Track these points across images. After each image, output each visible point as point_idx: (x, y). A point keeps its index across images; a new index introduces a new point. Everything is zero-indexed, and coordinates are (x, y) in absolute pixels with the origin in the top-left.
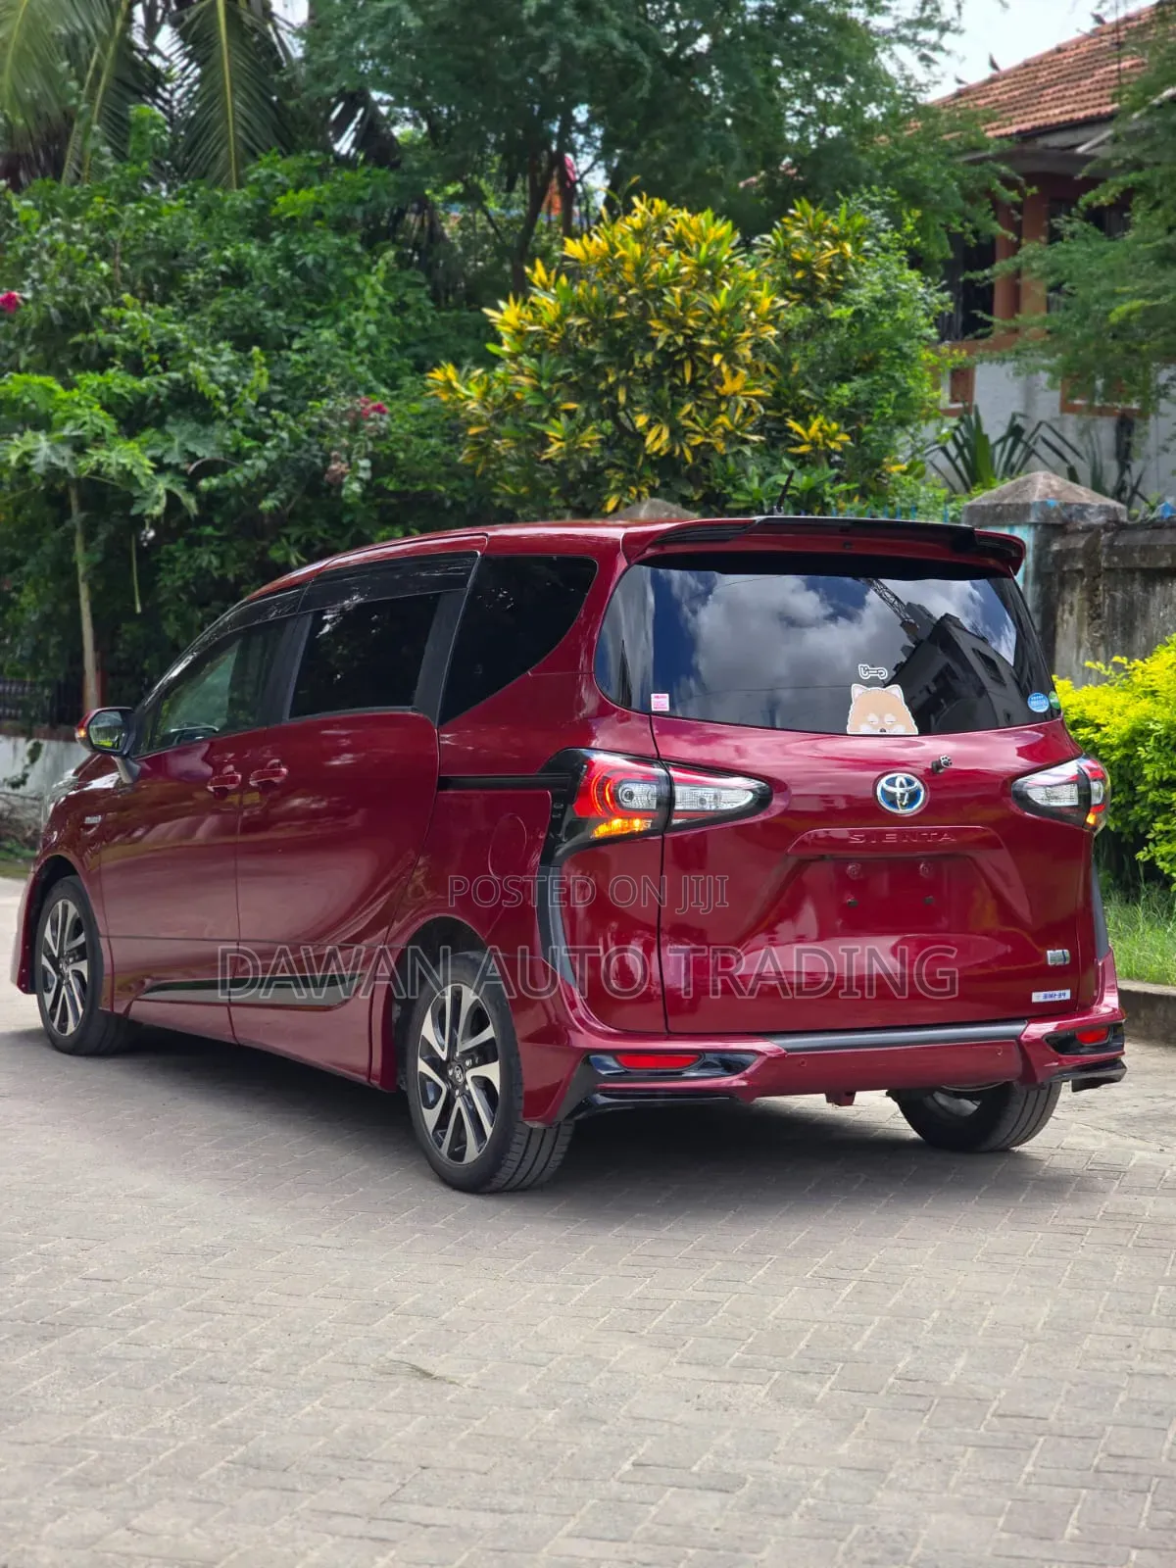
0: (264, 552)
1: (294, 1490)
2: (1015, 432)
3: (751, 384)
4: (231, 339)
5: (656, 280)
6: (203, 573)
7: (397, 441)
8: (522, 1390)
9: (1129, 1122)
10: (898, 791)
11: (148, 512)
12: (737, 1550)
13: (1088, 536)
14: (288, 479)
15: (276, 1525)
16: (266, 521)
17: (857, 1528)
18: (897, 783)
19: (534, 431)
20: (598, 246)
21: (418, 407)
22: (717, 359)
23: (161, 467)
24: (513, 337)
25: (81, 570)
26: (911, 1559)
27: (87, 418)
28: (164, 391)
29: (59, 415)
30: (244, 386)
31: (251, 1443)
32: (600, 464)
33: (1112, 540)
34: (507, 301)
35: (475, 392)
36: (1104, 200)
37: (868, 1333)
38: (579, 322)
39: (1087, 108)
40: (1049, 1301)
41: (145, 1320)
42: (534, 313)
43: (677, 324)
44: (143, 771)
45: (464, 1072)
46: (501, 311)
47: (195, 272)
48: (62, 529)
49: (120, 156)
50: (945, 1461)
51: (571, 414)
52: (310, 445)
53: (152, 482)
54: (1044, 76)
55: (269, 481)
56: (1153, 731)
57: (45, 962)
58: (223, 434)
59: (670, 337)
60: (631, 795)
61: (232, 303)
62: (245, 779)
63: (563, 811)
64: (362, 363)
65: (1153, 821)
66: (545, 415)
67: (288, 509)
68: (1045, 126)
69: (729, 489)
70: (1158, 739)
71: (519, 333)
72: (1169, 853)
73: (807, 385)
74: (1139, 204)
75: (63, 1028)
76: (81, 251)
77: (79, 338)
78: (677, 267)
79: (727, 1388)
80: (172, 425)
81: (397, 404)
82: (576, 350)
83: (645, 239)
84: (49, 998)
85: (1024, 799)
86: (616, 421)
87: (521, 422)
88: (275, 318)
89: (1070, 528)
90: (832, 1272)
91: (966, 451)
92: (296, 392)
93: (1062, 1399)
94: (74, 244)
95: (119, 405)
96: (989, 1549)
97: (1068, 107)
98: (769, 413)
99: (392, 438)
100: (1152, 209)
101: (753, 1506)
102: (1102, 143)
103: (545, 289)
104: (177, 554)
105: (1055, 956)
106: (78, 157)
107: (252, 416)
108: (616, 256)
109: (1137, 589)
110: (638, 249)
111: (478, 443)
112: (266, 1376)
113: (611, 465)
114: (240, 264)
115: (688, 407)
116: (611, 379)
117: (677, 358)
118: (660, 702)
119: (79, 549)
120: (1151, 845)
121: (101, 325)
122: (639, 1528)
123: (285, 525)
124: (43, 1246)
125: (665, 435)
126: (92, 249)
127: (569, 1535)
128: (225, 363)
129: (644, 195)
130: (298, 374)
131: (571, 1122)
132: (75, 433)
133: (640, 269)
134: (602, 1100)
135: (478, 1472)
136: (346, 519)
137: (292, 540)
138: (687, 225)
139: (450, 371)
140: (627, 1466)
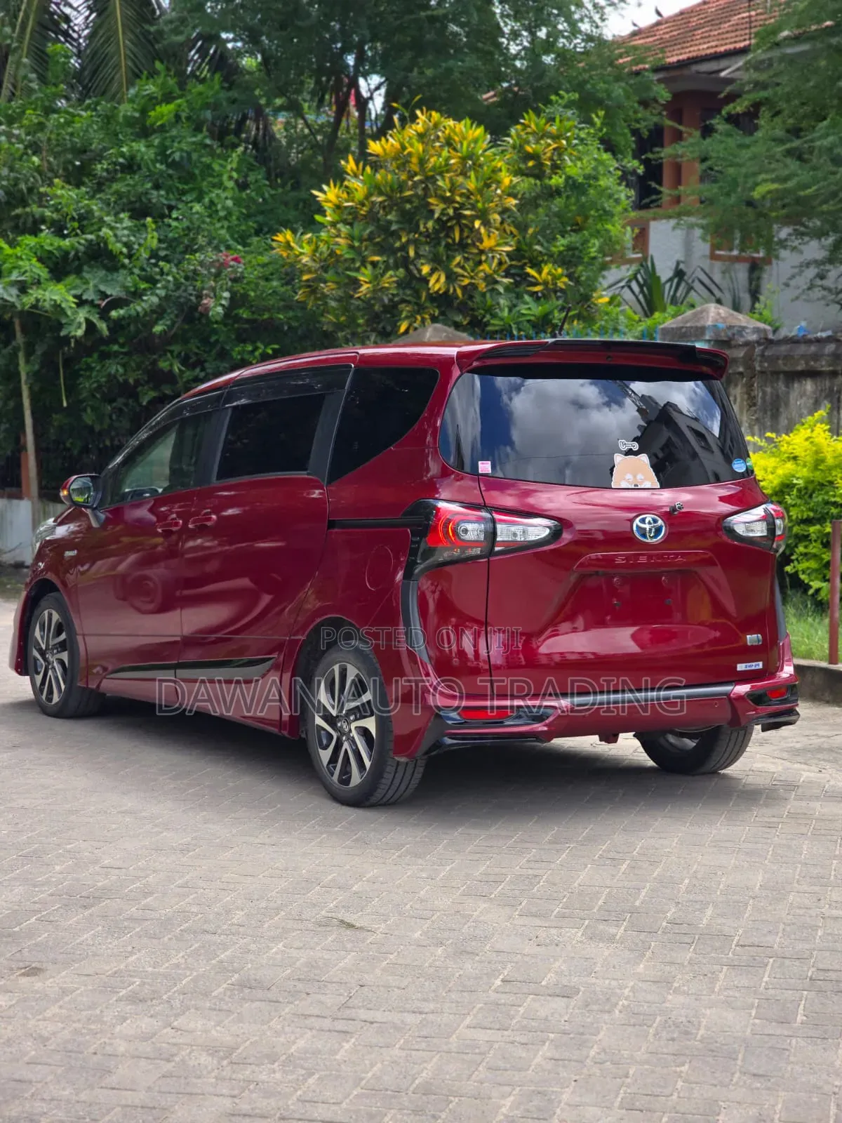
0: (154, 363)
1: (277, 1002)
2: (679, 274)
3: (501, 241)
4: (128, 211)
5: (434, 168)
6: (112, 378)
7: (248, 283)
8: (417, 935)
9: (795, 753)
10: (647, 527)
11: (73, 334)
12: (582, 1034)
13: (746, 349)
14: (172, 312)
15: (271, 1024)
16: (157, 341)
17: (659, 1018)
18: (647, 521)
19: (349, 277)
20: (392, 145)
21: (264, 259)
22: (477, 224)
23: (81, 303)
24: (334, 211)
25: (23, 377)
26: (699, 1037)
27: (28, 268)
28: (82, 248)
29: (7, 266)
30: (140, 245)
31: (242, 972)
32: (396, 299)
33: (763, 351)
34: (328, 185)
35: (307, 249)
36: (739, 109)
37: (643, 894)
38: (380, 199)
39: (726, 44)
40: (761, 871)
41: (151, 893)
42: (348, 193)
43: (448, 201)
44: (107, 518)
45: (349, 724)
46: (324, 192)
47: (100, 163)
48: (10, 347)
49: (43, 79)
50: (709, 975)
51: (374, 264)
52: (186, 286)
53: (75, 313)
54: (694, 21)
55: (159, 312)
56: (796, 484)
57: (36, 654)
58: (126, 279)
59: (444, 210)
60: (466, 531)
61: (128, 185)
62: (185, 523)
63: (419, 543)
64: (222, 227)
65: (796, 546)
66: (358, 264)
67: (172, 332)
68: (697, 57)
69: (488, 317)
70: (799, 490)
71: (338, 207)
72: (808, 568)
73: (539, 243)
74: (765, 113)
75: (50, 699)
76: (18, 149)
77: (19, 211)
78: (448, 159)
79: (554, 931)
80: (88, 272)
81: (249, 257)
82: (379, 220)
83: (426, 140)
84: (39, 678)
85: (731, 531)
86: (407, 269)
87: (340, 270)
88: (159, 196)
89: (733, 343)
90: (612, 855)
91: (645, 289)
92: (178, 248)
93: (780, 935)
94: (13, 144)
95: (49, 258)
96: (749, 1030)
97: (713, 44)
98: (513, 263)
99: (245, 281)
100: (773, 116)
101: (587, 1006)
102: (738, 69)
103: (356, 176)
104: (93, 365)
105: (752, 639)
106: (12, 80)
107: (145, 266)
108: (405, 153)
109: (781, 386)
110: (420, 147)
111: (309, 286)
112: (241, 929)
113: (403, 301)
114: (132, 158)
115: (458, 259)
116: (404, 240)
117: (449, 224)
118: (485, 467)
119: (22, 361)
120: (796, 562)
121: (34, 202)
122: (515, 1021)
123: (170, 344)
124: (69, 846)
125: (443, 279)
126: (26, 148)
127: (468, 1027)
128: (124, 228)
129: (424, 109)
130: (177, 235)
131: (426, 757)
132: (19, 279)
133: (422, 162)
134: (449, 741)
135: (398, 988)
136: (213, 339)
137: (175, 353)
138: (453, 130)
139: (289, 235)
140: (498, 982)
